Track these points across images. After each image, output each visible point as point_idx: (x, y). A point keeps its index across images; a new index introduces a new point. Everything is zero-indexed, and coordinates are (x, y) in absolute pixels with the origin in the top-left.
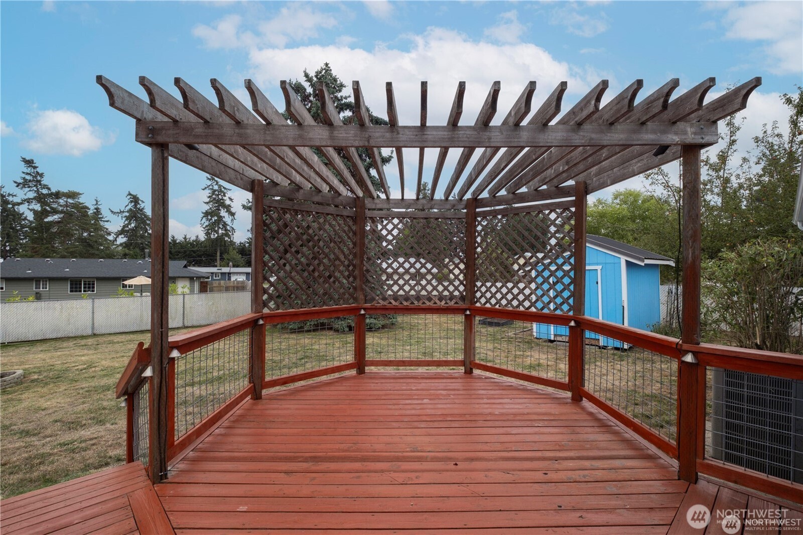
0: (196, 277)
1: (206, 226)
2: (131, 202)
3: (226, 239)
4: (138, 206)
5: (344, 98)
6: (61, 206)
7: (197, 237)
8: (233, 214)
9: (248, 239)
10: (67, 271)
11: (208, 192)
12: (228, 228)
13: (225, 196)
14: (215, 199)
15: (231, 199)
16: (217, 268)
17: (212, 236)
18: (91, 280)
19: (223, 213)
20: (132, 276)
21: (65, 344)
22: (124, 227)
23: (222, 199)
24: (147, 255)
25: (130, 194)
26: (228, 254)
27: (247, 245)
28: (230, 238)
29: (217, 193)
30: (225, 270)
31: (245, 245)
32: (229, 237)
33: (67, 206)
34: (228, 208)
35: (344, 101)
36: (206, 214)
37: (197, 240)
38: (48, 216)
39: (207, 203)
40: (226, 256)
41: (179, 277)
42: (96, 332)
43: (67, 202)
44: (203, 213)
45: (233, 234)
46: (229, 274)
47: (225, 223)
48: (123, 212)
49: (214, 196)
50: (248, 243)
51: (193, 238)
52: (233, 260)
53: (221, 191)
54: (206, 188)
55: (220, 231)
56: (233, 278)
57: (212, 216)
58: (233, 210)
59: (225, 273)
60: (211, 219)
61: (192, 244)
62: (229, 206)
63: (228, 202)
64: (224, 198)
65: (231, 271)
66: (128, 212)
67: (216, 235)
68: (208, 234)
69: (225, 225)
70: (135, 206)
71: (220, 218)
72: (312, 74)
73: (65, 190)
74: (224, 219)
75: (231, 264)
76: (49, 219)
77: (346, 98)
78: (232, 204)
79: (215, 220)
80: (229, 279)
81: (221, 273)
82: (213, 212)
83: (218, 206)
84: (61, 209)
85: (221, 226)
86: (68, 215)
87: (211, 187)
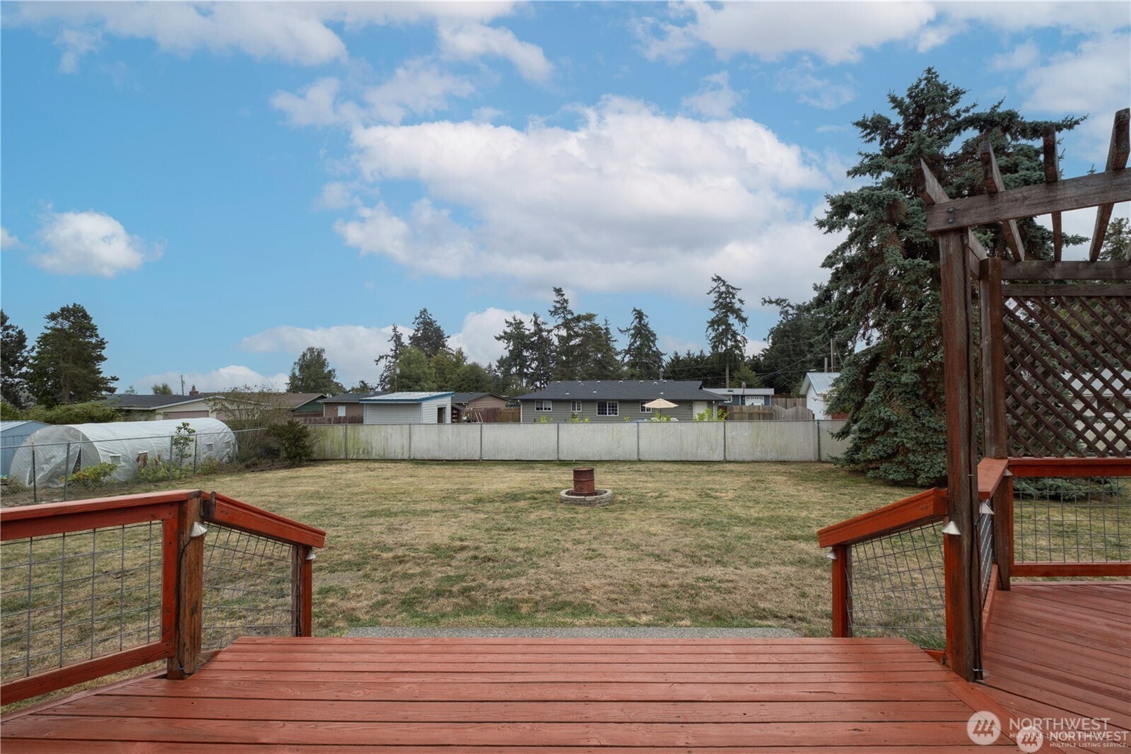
0: (716, 401)
1: (713, 338)
2: (636, 318)
3: (737, 352)
4: (643, 322)
5: (964, 111)
6: (581, 329)
7: (702, 352)
8: (743, 320)
9: (763, 351)
10: (595, 394)
11: (714, 296)
12: (739, 338)
13: (734, 298)
14: (721, 303)
15: (741, 301)
16: (727, 389)
17: (720, 350)
18: (614, 402)
19: (732, 319)
20: (650, 398)
21: (620, 468)
22: (631, 345)
23: (731, 303)
24: (661, 376)
25: (635, 310)
26: (739, 370)
27: (762, 359)
28: (741, 351)
29: (724, 295)
30: (738, 391)
31: (759, 359)
32: (740, 349)
33: (585, 329)
34: (737, 313)
35: (963, 115)
36: (712, 323)
37: (702, 357)
38: (572, 340)
39: (713, 310)
40: (736, 374)
41: (697, 400)
42: (642, 458)
43: (585, 324)
44: (708, 322)
45: (744, 346)
46: (743, 396)
47: (734, 332)
48: (630, 330)
49: (721, 300)
50: (763, 356)
51: (697, 354)
52: (746, 379)
53: (729, 293)
54: (711, 292)
55: (729, 343)
56: (748, 402)
57: (719, 326)
58: (744, 315)
59: (738, 396)
60: (718, 329)
61: (696, 361)
62: (739, 310)
63: (737, 305)
64: (733, 301)
65: (745, 393)
66: (633, 329)
67: (724, 348)
68: (715, 347)
69: (734, 334)
70: (640, 321)
71: (729, 326)
72: (902, 94)
73: (583, 314)
74: (733, 328)
75: (744, 383)
76: (572, 343)
77: (967, 110)
78: (743, 308)
79: (723, 330)
80: (743, 403)
81: (733, 396)
82: (720, 319)
83: (726, 312)
84: (581, 332)
85: (729, 336)
86: (586, 337)
87: (717, 289)
